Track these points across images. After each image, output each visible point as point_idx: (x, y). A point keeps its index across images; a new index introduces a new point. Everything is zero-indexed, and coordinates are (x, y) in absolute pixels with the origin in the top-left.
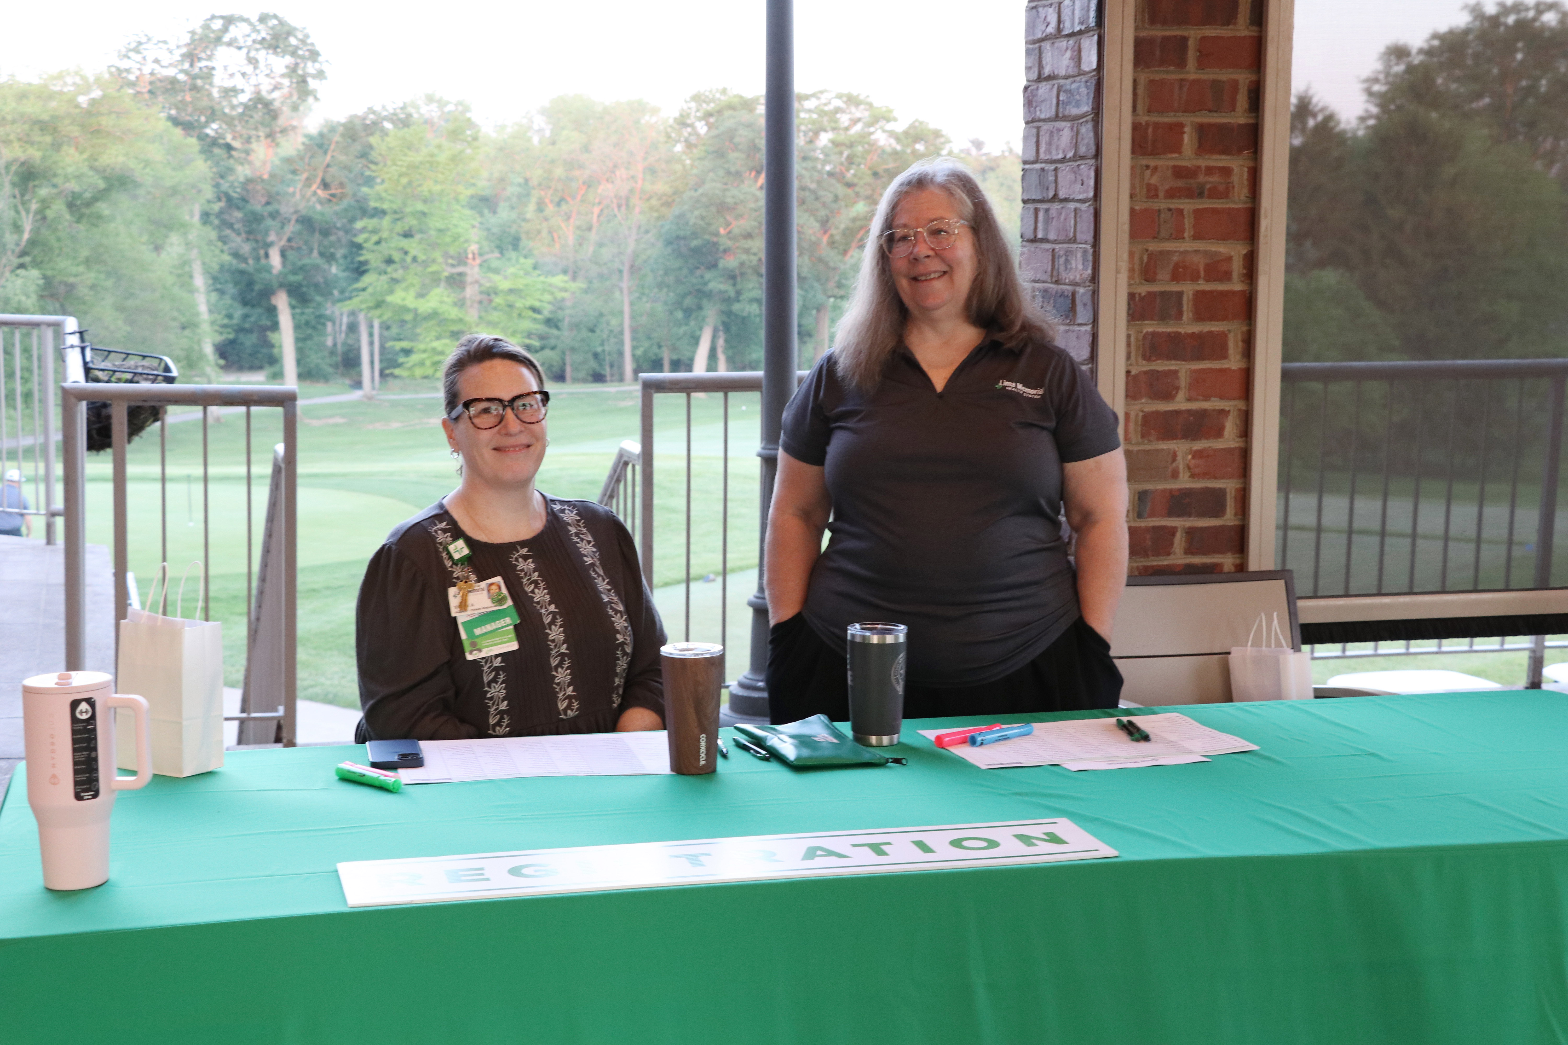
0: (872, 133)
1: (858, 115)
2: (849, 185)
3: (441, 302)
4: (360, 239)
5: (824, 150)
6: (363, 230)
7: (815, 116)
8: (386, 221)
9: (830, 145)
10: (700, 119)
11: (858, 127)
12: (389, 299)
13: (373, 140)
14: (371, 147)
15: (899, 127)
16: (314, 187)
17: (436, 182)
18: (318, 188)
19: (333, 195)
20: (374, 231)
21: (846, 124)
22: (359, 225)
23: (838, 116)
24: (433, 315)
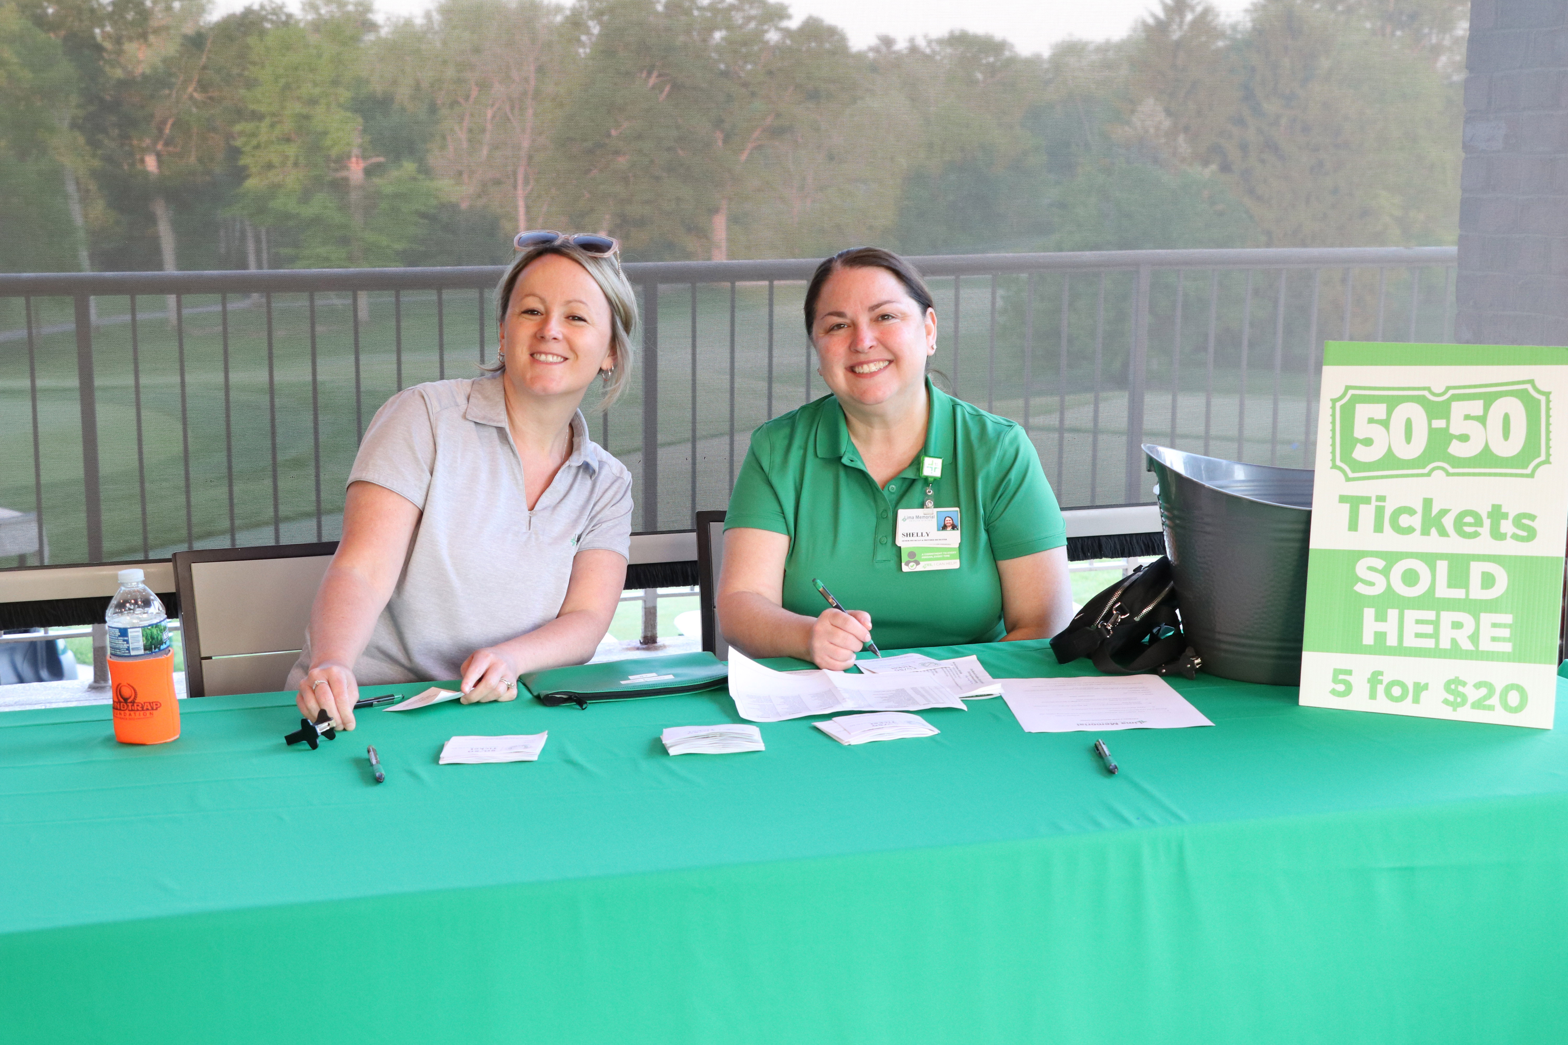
0: (766, 31)
1: (753, 12)
2: (745, 85)
3: (326, 208)
4: (238, 143)
5: (718, 48)
6: (241, 133)
7: (709, 14)
8: (264, 125)
9: (724, 44)
10: (591, 18)
11: (752, 25)
12: (272, 204)
13: (252, 40)
14: (248, 47)
15: (794, 24)
16: (190, 89)
17: (315, 84)
18: (195, 90)
19: (211, 98)
20: (253, 135)
21: (740, 22)
22: (238, 128)
23: (733, 13)
24: (316, 221)
